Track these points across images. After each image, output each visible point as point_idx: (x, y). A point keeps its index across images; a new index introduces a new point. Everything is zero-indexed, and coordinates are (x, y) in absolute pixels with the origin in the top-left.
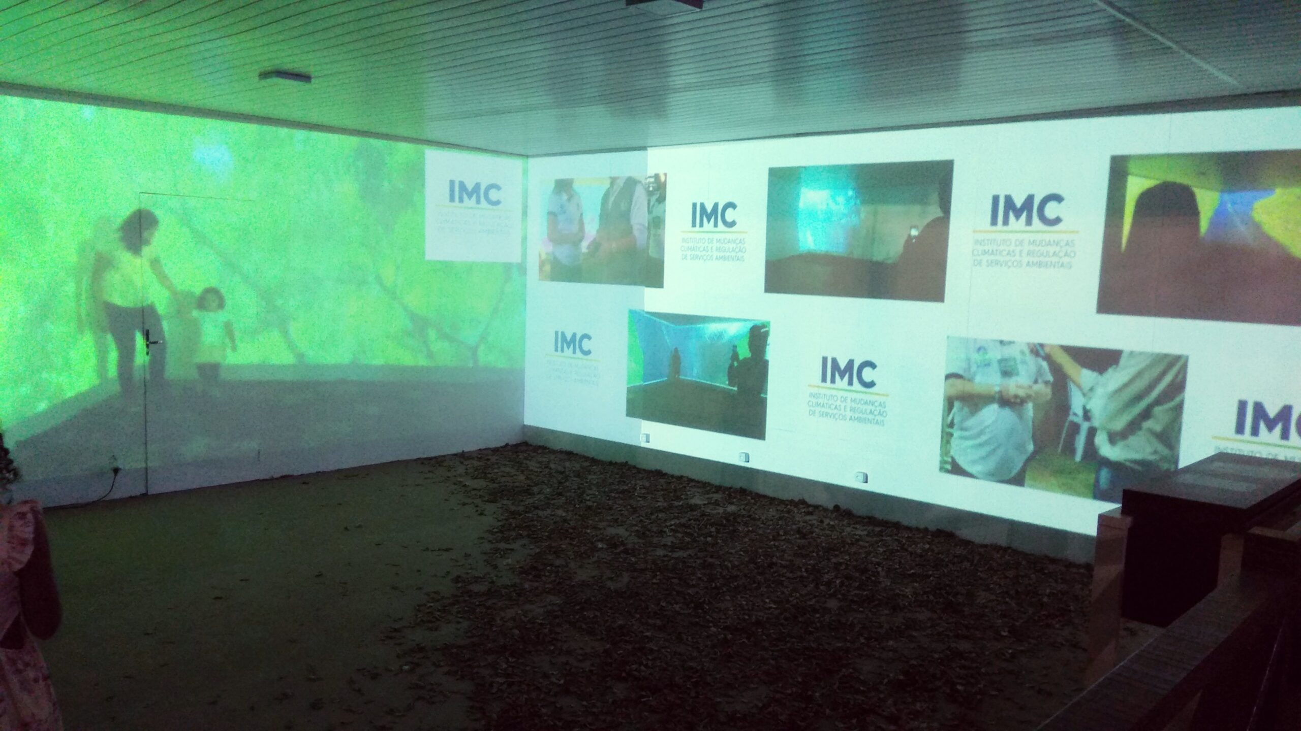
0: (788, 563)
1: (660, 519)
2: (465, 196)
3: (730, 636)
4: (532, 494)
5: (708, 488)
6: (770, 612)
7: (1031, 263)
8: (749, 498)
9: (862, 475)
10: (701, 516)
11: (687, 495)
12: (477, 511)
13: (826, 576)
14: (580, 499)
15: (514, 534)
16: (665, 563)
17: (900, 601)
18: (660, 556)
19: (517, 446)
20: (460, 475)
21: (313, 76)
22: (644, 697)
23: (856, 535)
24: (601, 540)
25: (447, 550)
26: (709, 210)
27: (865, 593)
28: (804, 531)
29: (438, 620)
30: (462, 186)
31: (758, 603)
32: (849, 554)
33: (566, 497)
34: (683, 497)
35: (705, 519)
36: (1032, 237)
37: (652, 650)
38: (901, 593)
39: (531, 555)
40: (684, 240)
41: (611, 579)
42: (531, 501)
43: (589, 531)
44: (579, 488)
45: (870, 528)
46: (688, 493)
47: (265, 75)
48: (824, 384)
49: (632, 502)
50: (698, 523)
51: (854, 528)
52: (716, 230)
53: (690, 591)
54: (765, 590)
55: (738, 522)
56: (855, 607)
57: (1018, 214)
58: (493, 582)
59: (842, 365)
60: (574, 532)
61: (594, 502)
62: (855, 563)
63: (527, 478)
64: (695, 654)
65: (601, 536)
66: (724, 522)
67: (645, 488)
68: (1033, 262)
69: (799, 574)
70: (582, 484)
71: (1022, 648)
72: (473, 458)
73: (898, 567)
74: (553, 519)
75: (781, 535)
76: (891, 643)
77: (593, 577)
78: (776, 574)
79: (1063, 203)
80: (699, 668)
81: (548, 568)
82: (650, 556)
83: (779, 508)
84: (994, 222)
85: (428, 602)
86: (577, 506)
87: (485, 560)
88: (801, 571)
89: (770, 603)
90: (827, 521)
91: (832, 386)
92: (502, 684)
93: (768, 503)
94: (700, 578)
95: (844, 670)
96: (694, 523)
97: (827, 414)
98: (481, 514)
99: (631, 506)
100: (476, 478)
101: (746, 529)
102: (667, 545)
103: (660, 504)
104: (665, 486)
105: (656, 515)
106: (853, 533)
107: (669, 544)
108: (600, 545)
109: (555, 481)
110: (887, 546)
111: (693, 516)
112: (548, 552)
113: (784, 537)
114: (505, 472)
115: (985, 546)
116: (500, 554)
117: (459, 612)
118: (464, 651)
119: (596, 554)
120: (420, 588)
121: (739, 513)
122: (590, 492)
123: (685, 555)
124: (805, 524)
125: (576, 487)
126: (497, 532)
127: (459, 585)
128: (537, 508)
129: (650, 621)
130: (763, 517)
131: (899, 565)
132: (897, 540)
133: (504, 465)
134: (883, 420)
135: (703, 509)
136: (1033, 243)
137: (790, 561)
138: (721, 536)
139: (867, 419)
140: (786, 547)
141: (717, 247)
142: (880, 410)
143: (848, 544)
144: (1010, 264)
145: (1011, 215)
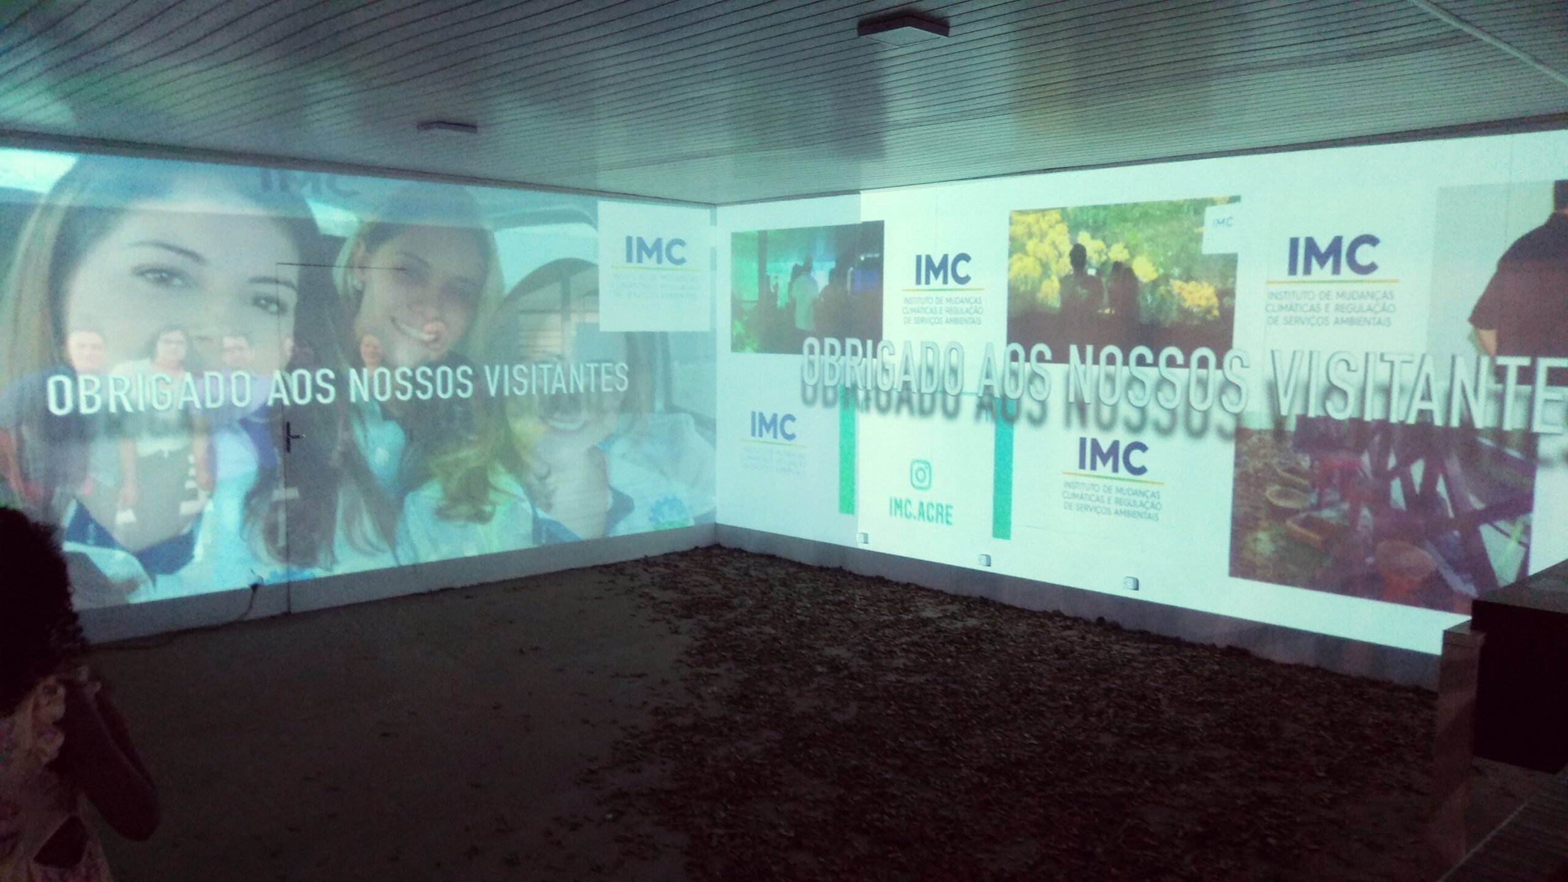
0: (1047, 689)
1: (887, 636)
2: (644, 255)
3: (987, 779)
4: (732, 608)
5: (941, 598)
6: (1032, 749)
7: (1340, 320)
8: (992, 609)
9: (1131, 580)
10: (936, 632)
11: (917, 606)
12: (670, 628)
13: (1096, 705)
14: (790, 613)
15: (714, 655)
16: (899, 691)
17: (1189, 735)
18: (892, 681)
19: (708, 548)
20: (646, 586)
21: (478, 124)
22: (890, 852)
23: (1128, 654)
24: (820, 663)
25: (640, 676)
26: (937, 264)
27: (1145, 726)
28: (1064, 649)
29: (639, 759)
30: (641, 243)
31: (1015, 738)
32: (1121, 678)
33: (773, 611)
34: (912, 609)
35: (942, 635)
36: (1341, 287)
37: (894, 796)
38: (1191, 725)
39: (739, 682)
40: (907, 301)
41: (836, 710)
42: (731, 616)
43: (803, 652)
44: (787, 599)
45: (1143, 645)
47: (426, 125)
49: (852, 615)
50: (933, 640)
51: (1124, 645)
52: (945, 287)
53: (932, 724)
54: (1023, 722)
55: (982, 640)
56: (1135, 743)
57: (1322, 259)
58: (698, 714)
59: (1105, 448)
60: (787, 653)
61: (807, 616)
62: (1130, 689)
63: (725, 588)
64: (945, 800)
65: (819, 657)
66: (965, 639)
67: (866, 599)
68: (1342, 319)
69: (1062, 702)
70: (790, 594)
71: (1345, 792)
72: (658, 565)
73: (1182, 693)
74: (760, 638)
75: (1035, 655)
76: (1183, 787)
77: (815, 708)
78: (1035, 703)
79: (1379, 246)
80: (953, 817)
81: (762, 697)
82: (881, 681)
83: (1030, 621)
84: (1293, 270)
85: (626, 738)
86: (787, 621)
87: (686, 688)
88: (1064, 699)
89: (1030, 739)
90: (1089, 637)
91: (1093, 473)
92: (722, 836)
93: (1016, 615)
94: (943, 708)
95: (1128, 820)
96: (929, 640)
97: (1087, 508)
98: (676, 632)
99: (850, 620)
100: (665, 589)
101: (993, 648)
102: (899, 668)
103: (886, 618)
104: (890, 596)
105: (882, 631)
106: (1123, 651)
107: (901, 666)
108: (819, 669)
109: (758, 591)
110: (1167, 668)
111: (927, 632)
112: (758, 677)
113: (1039, 658)
114: (697, 581)
115: (1288, 666)
116: (703, 680)
117: (662, 751)
118: (674, 797)
119: (816, 680)
120: (614, 722)
121: (982, 628)
122: (800, 604)
123: (922, 681)
124: (1063, 641)
125: (784, 599)
126: (696, 654)
127: (660, 718)
128: (740, 624)
129: (889, 761)
130: (1012, 633)
131: (1184, 691)
132: (1179, 660)
133: (697, 572)
134: (1157, 514)
135: (937, 623)
136: (1342, 295)
137: (1050, 686)
138: (963, 656)
139: (1137, 513)
140: (1043, 669)
141: (947, 308)
142: (1153, 502)
143: (1119, 665)
144: (1313, 321)
145: (1314, 262)
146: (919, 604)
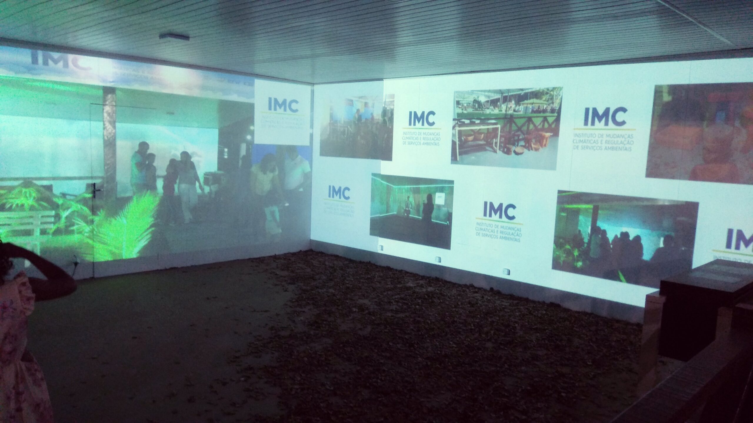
0: (463, 321)
1: (389, 295)
2: (278, 107)
3: (430, 363)
4: (315, 280)
5: (417, 277)
6: (453, 349)
7: (607, 148)
8: (441, 283)
9: (507, 270)
10: (412, 294)
11: (405, 281)
12: (283, 289)
13: (486, 329)
14: (343, 283)
15: (304, 302)
16: (392, 320)
17: (529, 343)
18: (389, 316)
19: (306, 252)
20: (274, 268)
21: (190, 36)
22: (379, 397)
23: (503, 305)
24: (355, 307)
25: (266, 311)
26: (419, 116)
27: (508, 339)
28: (473, 302)
29: (261, 352)
30: (276, 100)
31: (446, 344)
32: (499, 316)
33: (335, 281)
34: (402, 282)
35: (415, 295)
36: (608, 132)
37: (384, 371)
38: (530, 339)
39: (314, 315)
40: (404, 133)
41: (360, 329)
42: (315, 283)
43: (347, 301)
44: (342, 276)
45: (511, 301)
47: (163, 36)
48: (485, 218)
49: (373, 285)
50: (411, 297)
51: (501, 301)
52: (423, 127)
53: (406, 337)
54: (450, 336)
55: (434, 297)
56: (502, 347)
57: (600, 119)
58: (292, 330)
59: (496, 206)
60: (339, 302)
61: (351, 285)
62: (502, 322)
63: (312, 270)
64: (409, 373)
65: (355, 304)
66: (426, 296)
67: (380, 277)
68: (608, 147)
69: (470, 327)
70: (344, 274)
71: (599, 372)
72: (281, 259)
73: (527, 324)
74: (327, 294)
75: (459, 305)
76: (523, 368)
77: (350, 328)
78: (456, 328)
79: (627, 113)
80: (411, 381)
81: (325, 322)
82: (383, 316)
83: (458, 289)
84: (586, 123)
85: (255, 341)
86: (341, 287)
87: (288, 318)
89: (453, 344)
90: (486, 297)
91: (490, 218)
92: (297, 389)
93: (452, 286)
94: (412, 329)
95: (496, 383)
96: (409, 297)
97: (487, 235)
98: (286, 291)
99: (372, 287)
100: (283, 270)
101: (439, 301)
102: (393, 310)
103: (389, 286)
104: (392, 276)
105: (387, 292)
106: (501, 304)
107: (394, 309)
108: (354, 310)
109: (328, 272)
110: (521, 312)
111: (408, 293)
112: (324, 313)
113: (461, 306)
114: (299, 267)
115: (578, 312)
116: (297, 314)
117: (273, 347)
118: (276, 370)
119: (352, 315)
120: (251, 333)
121: (435, 292)
122: (349, 279)
123: (403, 316)
124: (473, 299)
125: (341, 276)
126: (295, 302)
127: (273, 332)
128: (318, 288)
129: (383, 354)
130: (449, 295)
131: (528, 323)
132: (527, 308)
133: (299, 263)
134: (519, 239)
135: (414, 289)
136: (608, 136)
137: (465, 320)
138: (424, 305)
139: (510, 238)
140: (462, 312)
141: (423, 137)
142: (518, 233)
143: (498, 310)
144: (595, 148)
145: (596, 119)
146: (406, 280)
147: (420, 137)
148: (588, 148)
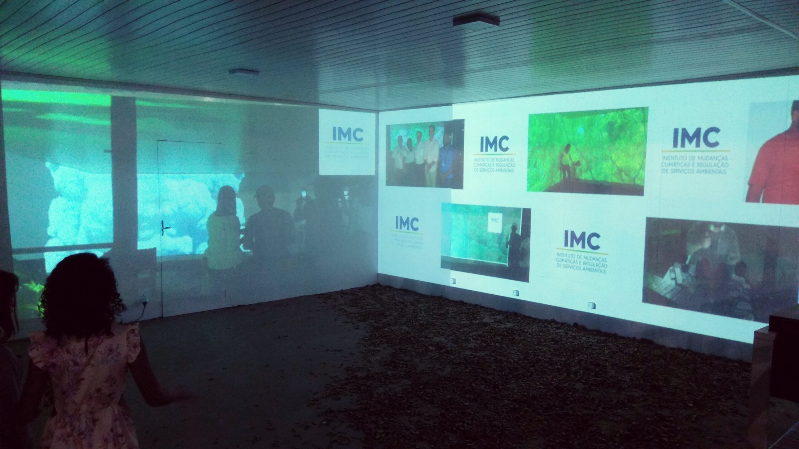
1: (465, 332)
2: (342, 136)
3: (517, 406)
4: (386, 316)
5: (493, 312)
6: (540, 391)
7: (700, 171)
8: (520, 318)
9: (592, 304)
10: (491, 330)
11: (481, 316)
12: (355, 326)
13: (574, 368)
14: (415, 319)
15: (378, 341)
16: (472, 360)
17: (622, 384)
18: (468, 355)
19: (374, 286)
20: (342, 305)
21: (260, 70)
22: (468, 443)
23: (590, 342)
24: (432, 345)
25: (339, 351)
26: (491, 141)
27: (599, 379)
28: (556, 339)
29: (339, 393)
30: (340, 130)
31: (532, 385)
32: (587, 354)
33: (407, 318)
34: (478, 318)
35: (494, 331)
36: (700, 154)
37: (470, 414)
38: (623, 379)
39: (390, 354)
40: (476, 160)
41: (439, 369)
42: (386, 320)
43: (423, 339)
44: (414, 312)
45: (598, 337)
46: (481, 315)
47: (233, 71)
48: (566, 248)
49: (447, 320)
50: (489, 334)
51: (587, 337)
52: (496, 153)
53: (489, 377)
54: (536, 376)
55: (514, 334)
56: (594, 388)
57: (691, 140)
58: (369, 371)
59: (578, 235)
60: (414, 340)
61: (424, 321)
62: (591, 360)
63: (382, 306)
64: (497, 417)
65: (431, 342)
66: (506, 333)
67: (454, 312)
68: (701, 170)
69: (556, 367)
70: (416, 310)
71: (703, 414)
72: (348, 294)
73: (618, 362)
74: (400, 332)
75: (542, 342)
76: (619, 411)
77: (429, 368)
78: (542, 367)
79: (720, 133)
80: (500, 425)
81: (401, 362)
82: (462, 355)
83: (539, 325)
84: (675, 145)
85: (332, 383)
86: (414, 323)
87: (363, 357)
88: (557, 365)
89: (540, 386)
90: (570, 333)
91: (572, 248)
92: (382, 434)
93: (532, 321)
94: (495, 369)
95: (591, 428)
96: (487, 334)
97: (568, 266)
98: (357, 328)
99: (447, 323)
100: (351, 306)
101: (520, 338)
102: (472, 348)
103: (465, 322)
104: (467, 311)
105: (463, 329)
106: (587, 340)
108: (431, 348)
109: (399, 308)
110: (610, 349)
111: (486, 329)
112: (399, 352)
114: (368, 302)
115: (673, 349)
116: (371, 353)
117: (351, 389)
118: (357, 413)
119: (429, 354)
120: (326, 374)
121: (515, 328)
122: (421, 315)
123: (484, 355)
124: (556, 335)
125: (412, 312)
126: (368, 340)
127: (349, 372)
128: (390, 325)
129: (467, 396)
130: (530, 331)
132: (617, 345)
133: (368, 298)
134: (605, 270)
135: (491, 325)
136: (701, 158)
137: (550, 358)
138: (505, 342)
139: (594, 269)
140: (546, 349)
141: (496, 164)
142: (603, 263)
143: (585, 348)
144: (686, 171)
145: (686, 140)
147: (493, 164)
148: (678, 171)
